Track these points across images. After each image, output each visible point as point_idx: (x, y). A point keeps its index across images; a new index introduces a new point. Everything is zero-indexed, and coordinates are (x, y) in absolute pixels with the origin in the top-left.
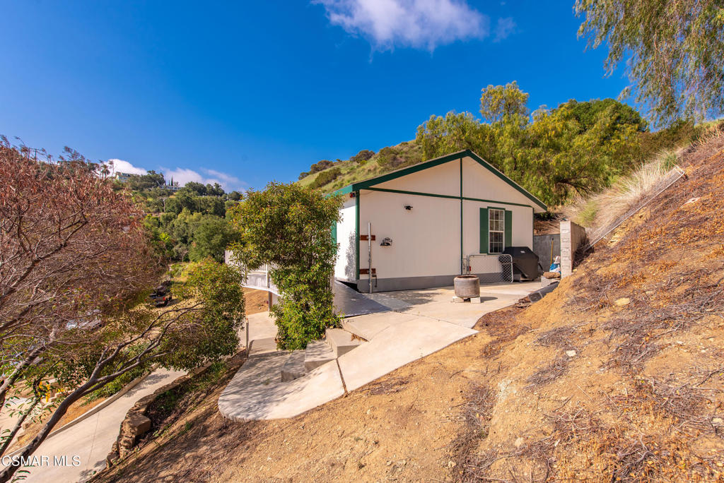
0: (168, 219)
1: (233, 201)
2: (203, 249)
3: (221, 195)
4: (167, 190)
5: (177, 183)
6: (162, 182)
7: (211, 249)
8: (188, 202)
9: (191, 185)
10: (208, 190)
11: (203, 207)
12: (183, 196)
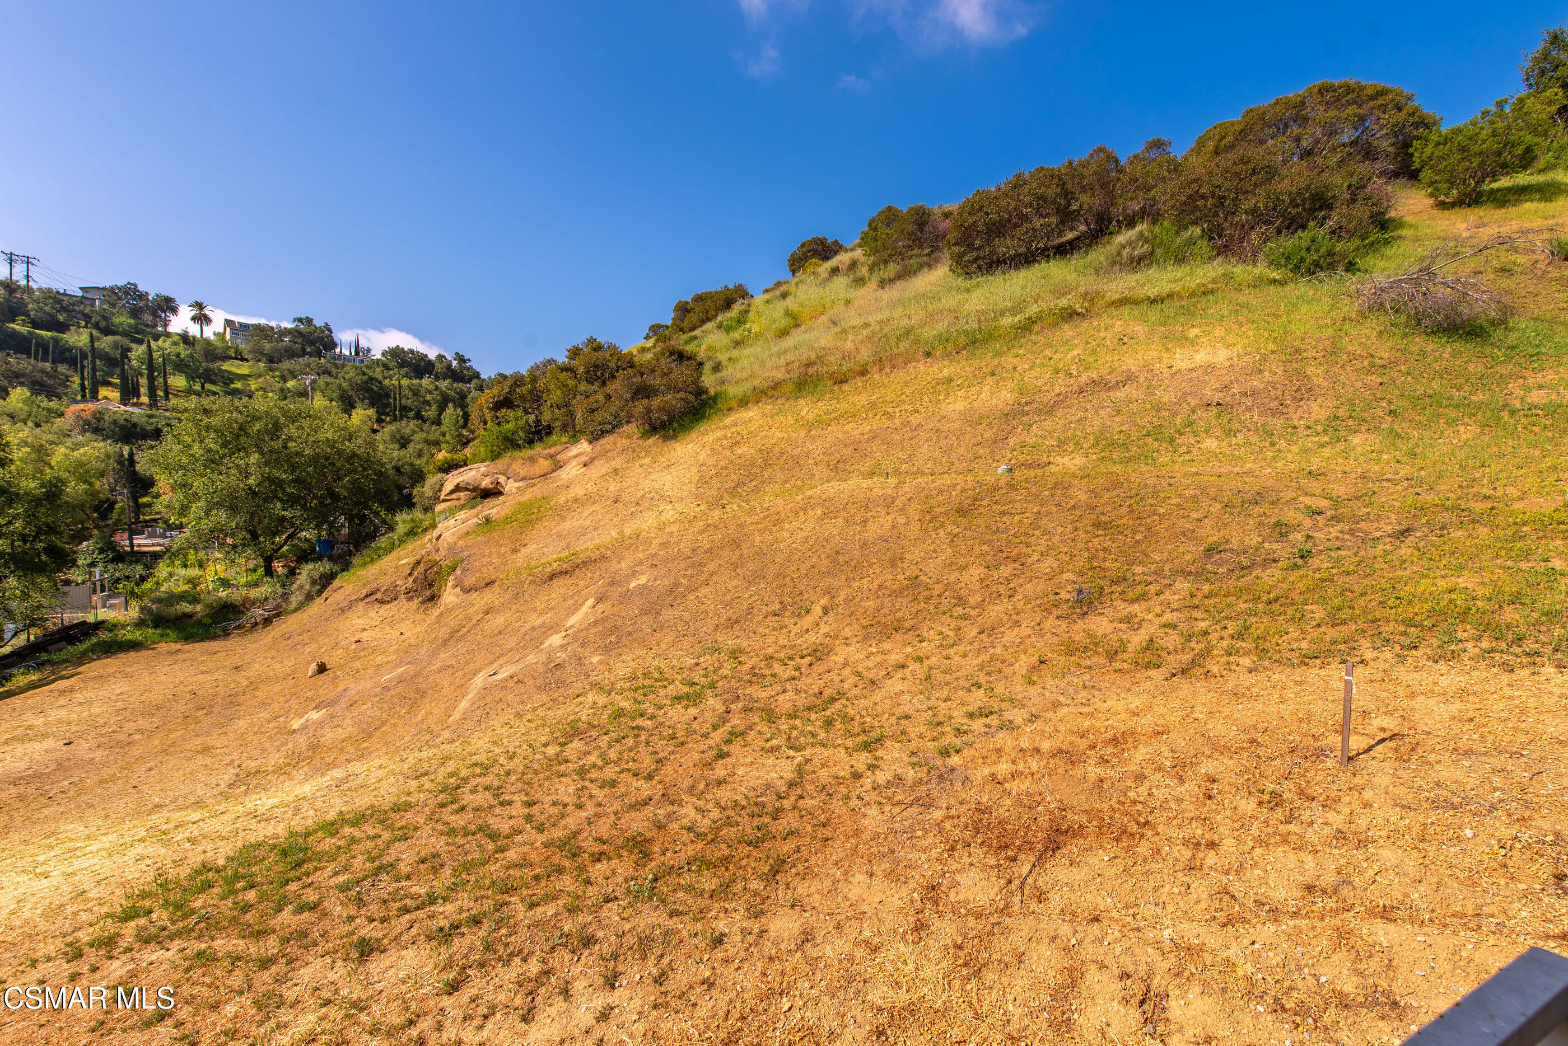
3: (468, 381)
6: (329, 344)
8: (370, 390)
9: (395, 353)
10: (439, 367)
11: (409, 402)
12: (358, 374)
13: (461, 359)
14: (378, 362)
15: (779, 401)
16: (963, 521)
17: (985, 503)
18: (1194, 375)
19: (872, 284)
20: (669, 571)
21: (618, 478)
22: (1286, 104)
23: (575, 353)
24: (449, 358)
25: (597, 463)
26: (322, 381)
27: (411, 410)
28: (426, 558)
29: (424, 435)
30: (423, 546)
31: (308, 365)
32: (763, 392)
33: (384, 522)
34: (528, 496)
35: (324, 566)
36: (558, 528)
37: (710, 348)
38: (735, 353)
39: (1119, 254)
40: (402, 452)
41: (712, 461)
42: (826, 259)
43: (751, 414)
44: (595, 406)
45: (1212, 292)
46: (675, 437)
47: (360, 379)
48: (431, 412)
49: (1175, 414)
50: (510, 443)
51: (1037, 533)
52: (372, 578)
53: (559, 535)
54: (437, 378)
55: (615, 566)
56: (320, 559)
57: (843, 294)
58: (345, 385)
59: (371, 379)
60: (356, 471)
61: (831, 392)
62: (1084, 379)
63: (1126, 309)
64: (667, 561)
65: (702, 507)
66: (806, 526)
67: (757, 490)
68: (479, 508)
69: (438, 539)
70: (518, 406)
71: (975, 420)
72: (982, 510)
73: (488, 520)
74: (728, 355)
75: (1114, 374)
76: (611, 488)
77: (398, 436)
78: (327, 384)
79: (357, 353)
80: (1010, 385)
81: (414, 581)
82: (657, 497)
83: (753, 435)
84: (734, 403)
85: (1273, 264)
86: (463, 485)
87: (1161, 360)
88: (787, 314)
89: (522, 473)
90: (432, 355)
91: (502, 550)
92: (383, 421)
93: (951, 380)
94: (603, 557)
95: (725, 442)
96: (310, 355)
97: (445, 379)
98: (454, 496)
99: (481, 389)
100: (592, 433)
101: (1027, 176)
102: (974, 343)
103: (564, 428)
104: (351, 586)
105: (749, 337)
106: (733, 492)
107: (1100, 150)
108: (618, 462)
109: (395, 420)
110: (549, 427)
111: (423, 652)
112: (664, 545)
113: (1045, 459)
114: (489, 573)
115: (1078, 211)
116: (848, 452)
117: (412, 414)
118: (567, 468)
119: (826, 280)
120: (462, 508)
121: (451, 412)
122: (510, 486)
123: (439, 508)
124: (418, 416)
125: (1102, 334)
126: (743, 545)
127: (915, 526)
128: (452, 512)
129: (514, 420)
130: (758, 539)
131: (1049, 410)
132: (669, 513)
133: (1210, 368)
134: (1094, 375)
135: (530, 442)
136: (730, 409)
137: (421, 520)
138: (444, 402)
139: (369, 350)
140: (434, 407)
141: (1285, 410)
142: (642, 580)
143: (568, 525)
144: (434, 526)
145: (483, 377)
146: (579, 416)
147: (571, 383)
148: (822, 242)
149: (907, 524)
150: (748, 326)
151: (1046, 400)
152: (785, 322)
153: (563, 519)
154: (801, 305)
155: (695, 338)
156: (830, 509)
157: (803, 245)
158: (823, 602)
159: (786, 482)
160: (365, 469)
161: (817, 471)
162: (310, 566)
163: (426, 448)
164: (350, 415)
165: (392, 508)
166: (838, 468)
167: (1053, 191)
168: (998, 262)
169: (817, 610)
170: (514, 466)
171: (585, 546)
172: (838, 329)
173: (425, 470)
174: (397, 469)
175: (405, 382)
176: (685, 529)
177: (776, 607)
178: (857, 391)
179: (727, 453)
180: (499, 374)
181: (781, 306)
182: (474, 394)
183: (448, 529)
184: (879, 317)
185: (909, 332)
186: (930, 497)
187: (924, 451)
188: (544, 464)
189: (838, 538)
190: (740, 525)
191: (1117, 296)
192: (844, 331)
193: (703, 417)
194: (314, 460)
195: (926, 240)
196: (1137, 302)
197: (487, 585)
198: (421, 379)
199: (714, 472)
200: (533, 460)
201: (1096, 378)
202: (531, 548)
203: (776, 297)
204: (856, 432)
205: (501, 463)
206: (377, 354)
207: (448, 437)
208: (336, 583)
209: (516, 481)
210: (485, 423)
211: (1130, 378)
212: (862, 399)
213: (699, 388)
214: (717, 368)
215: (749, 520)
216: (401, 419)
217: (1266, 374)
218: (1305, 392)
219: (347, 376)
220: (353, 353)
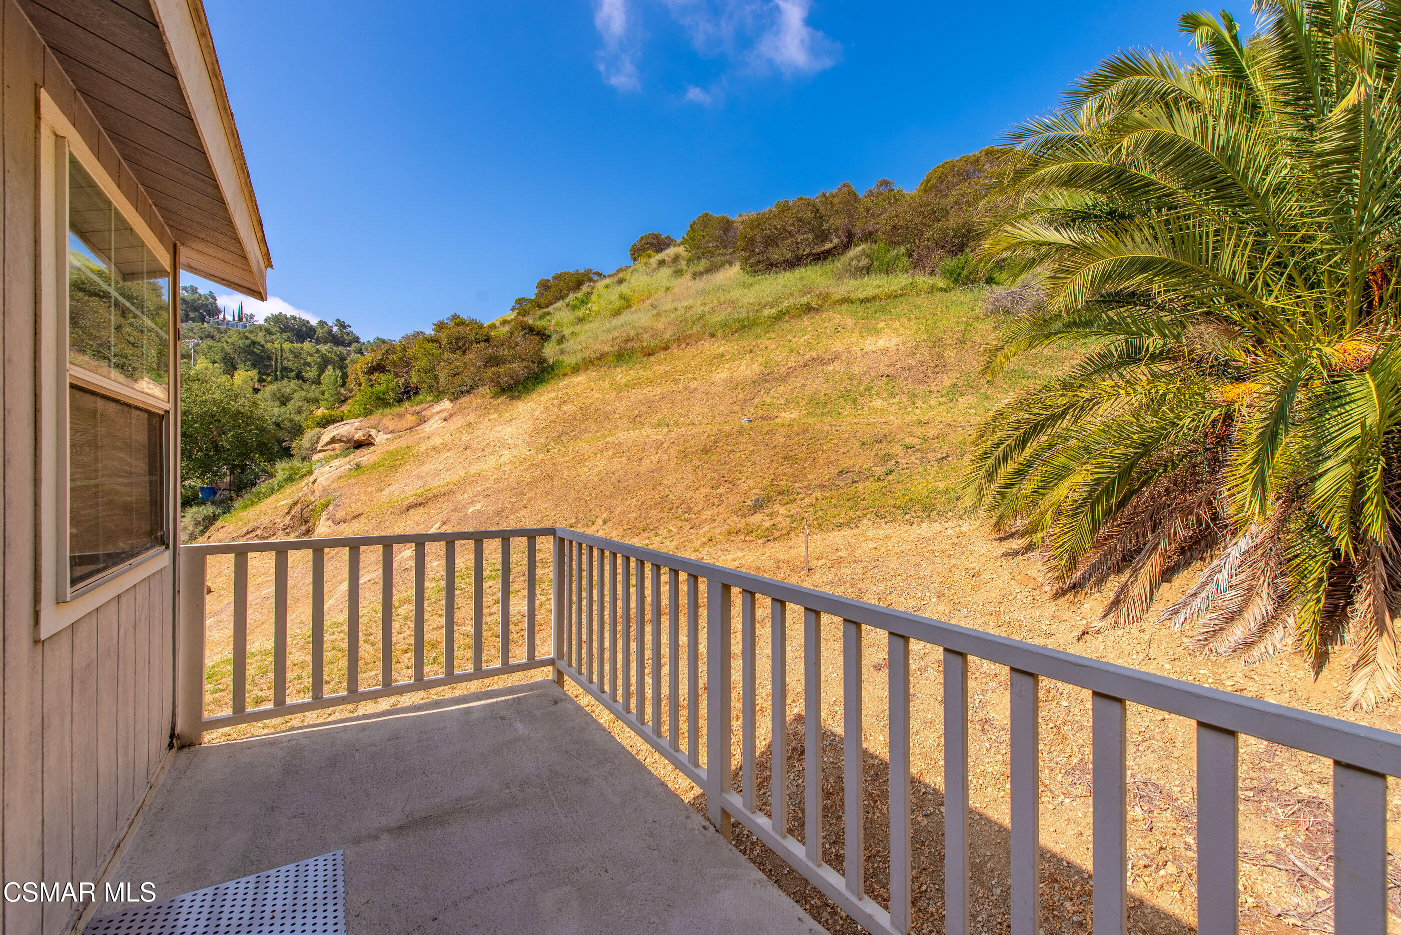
3: (349, 344)
6: (213, 311)
8: (252, 353)
9: (278, 320)
10: (320, 332)
11: (290, 364)
12: (241, 339)
13: (342, 325)
14: (260, 328)
15: (602, 369)
16: (705, 457)
17: (721, 444)
18: (875, 355)
19: (688, 276)
20: (498, 499)
21: (470, 431)
22: (966, 160)
23: (440, 326)
24: (330, 324)
25: (455, 418)
26: (205, 344)
27: (292, 371)
28: (303, 499)
29: (304, 394)
30: (301, 490)
31: (192, 330)
32: (591, 362)
33: (265, 471)
34: (395, 445)
35: (208, 509)
36: (418, 471)
37: (558, 324)
38: (577, 328)
39: (850, 264)
40: (282, 409)
41: (544, 416)
42: (660, 250)
43: (580, 379)
44: (456, 371)
45: (902, 295)
46: (519, 397)
47: (242, 343)
48: (311, 373)
49: (861, 382)
50: (382, 401)
51: (749, 464)
52: (252, 518)
53: (419, 477)
54: (318, 342)
55: (459, 497)
56: (203, 503)
57: (665, 283)
58: (228, 348)
59: (254, 343)
60: (239, 427)
61: (641, 362)
62: (807, 357)
63: (845, 306)
64: (498, 492)
65: (531, 452)
66: (602, 463)
67: (575, 438)
68: (352, 456)
69: (314, 483)
70: (389, 371)
71: (733, 385)
72: (718, 449)
73: (358, 466)
74: (571, 330)
75: (827, 354)
76: (464, 438)
77: (278, 395)
78: (210, 347)
79: (240, 319)
80: (761, 360)
81: (291, 519)
82: (498, 445)
83: (578, 395)
84: (568, 371)
85: (944, 276)
86: (338, 437)
87: (857, 344)
88: (622, 297)
89: (391, 428)
90: (314, 322)
91: (370, 489)
92: (264, 380)
93: (723, 356)
94: (451, 491)
95: (555, 401)
96: (194, 320)
97: (325, 342)
98: (329, 447)
99: (360, 352)
100: (453, 393)
101: (791, 204)
102: (744, 327)
103: (430, 389)
104: (232, 526)
105: (589, 315)
106: (558, 439)
107: (845, 186)
108: (471, 418)
109: (276, 380)
110: (417, 388)
111: (297, 571)
112: (498, 480)
113: (775, 414)
114: (356, 508)
115: (828, 230)
116: (644, 409)
117: (292, 374)
118: (430, 422)
119: (654, 270)
120: (337, 456)
121: (330, 373)
122: (380, 438)
123: (315, 457)
124: (299, 376)
125: (826, 325)
126: (555, 478)
127: (673, 461)
128: (327, 460)
129: (385, 382)
130: (566, 473)
131: (783, 379)
132: (507, 456)
133: (885, 351)
134: (814, 354)
135: (400, 401)
136: (565, 375)
137: (299, 468)
138: (324, 363)
139: (252, 316)
140: (315, 368)
141: (928, 380)
142: (478, 506)
143: (426, 468)
144: (310, 473)
145: (362, 341)
146: (442, 379)
147: (436, 352)
148: (657, 237)
149: (668, 460)
150: (589, 306)
151: (781, 371)
152: (619, 303)
153: (423, 463)
154: (633, 291)
155: (548, 314)
156: (619, 450)
157: (642, 239)
158: (605, 516)
159: (597, 432)
160: (248, 425)
161: (620, 423)
162: (195, 509)
163: (306, 405)
164: (232, 376)
165: (271, 460)
166: (636, 420)
167: (808, 215)
168: (772, 265)
169: (600, 522)
170: (384, 421)
171: (437, 484)
172: (655, 312)
173: (304, 425)
174: (277, 425)
175: (287, 346)
176: (516, 468)
177: (572, 521)
178: (659, 363)
179: (556, 410)
180: (378, 339)
181: (617, 290)
182: (354, 356)
183: (322, 474)
184: (685, 304)
185: (702, 317)
186: (686, 441)
187: (697, 408)
188: (410, 419)
189: (620, 472)
190: (555, 464)
191: (839, 297)
192: (659, 314)
193: (542, 382)
194: (202, 416)
195: (729, 243)
196: (852, 302)
197: (355, 517)
198: (302, 342)
199: (544, 425)
200: (401, 416)
201: (816, 357)
202: (394, 487)
203: (614, 283)
204: (651, 394)
205: (373, 419)
206: (260, 320)
207: (327, 395)
208: (218, 524)
209: (385, 433)
210: (360, 385)
211: (837, 357)
212: (661, 369)
213: (541, 358)
214: (561, 340)
215: (562, 460)
216: (282, 378)
217: (918, 355)
218: (941, 367)
219: (230, 340)
220: (236, 319)
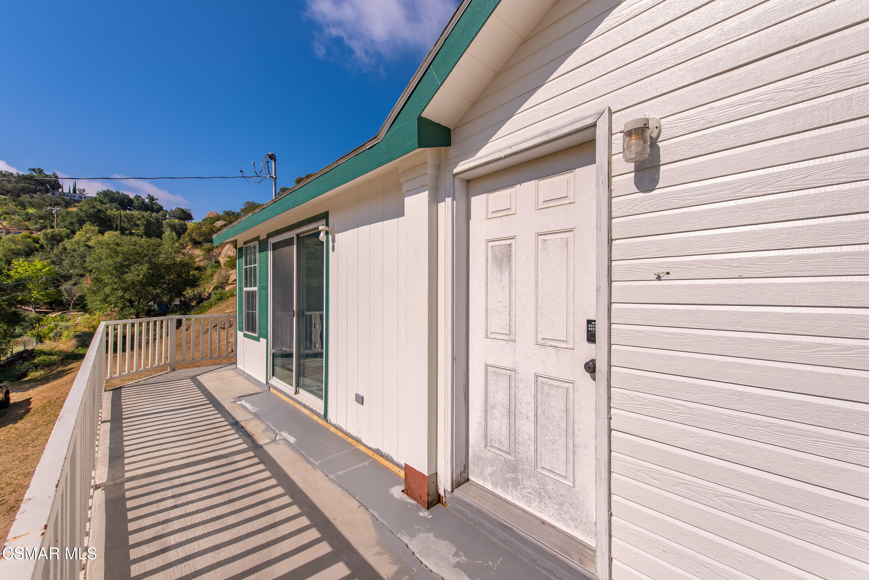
0: (55, 240)
1: (177, 221)
2: (107, 290)
3: (157, 212)
4: (64, 200)
5: (84, 191)
6: (56, 185)
7: (125, 290)
9: (107, 194)
10: (136, 203)
12: (91, 208)
24: (143, 197)
48: (140, 231)
54: (139, 210)
79: (75, 191)
97: (144, 210)
138: (148, 225)
139: (86, 192)
140: (142, 228)
180: (178, 208)
198: (128, 210)
220: (72, 192)
